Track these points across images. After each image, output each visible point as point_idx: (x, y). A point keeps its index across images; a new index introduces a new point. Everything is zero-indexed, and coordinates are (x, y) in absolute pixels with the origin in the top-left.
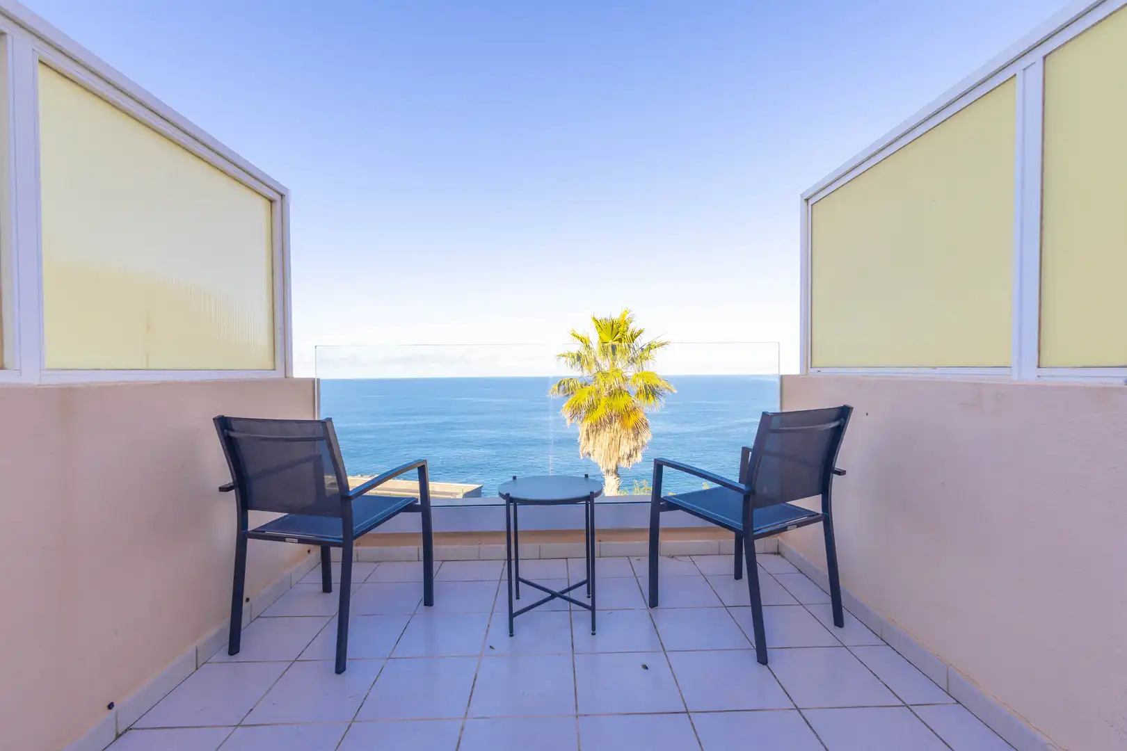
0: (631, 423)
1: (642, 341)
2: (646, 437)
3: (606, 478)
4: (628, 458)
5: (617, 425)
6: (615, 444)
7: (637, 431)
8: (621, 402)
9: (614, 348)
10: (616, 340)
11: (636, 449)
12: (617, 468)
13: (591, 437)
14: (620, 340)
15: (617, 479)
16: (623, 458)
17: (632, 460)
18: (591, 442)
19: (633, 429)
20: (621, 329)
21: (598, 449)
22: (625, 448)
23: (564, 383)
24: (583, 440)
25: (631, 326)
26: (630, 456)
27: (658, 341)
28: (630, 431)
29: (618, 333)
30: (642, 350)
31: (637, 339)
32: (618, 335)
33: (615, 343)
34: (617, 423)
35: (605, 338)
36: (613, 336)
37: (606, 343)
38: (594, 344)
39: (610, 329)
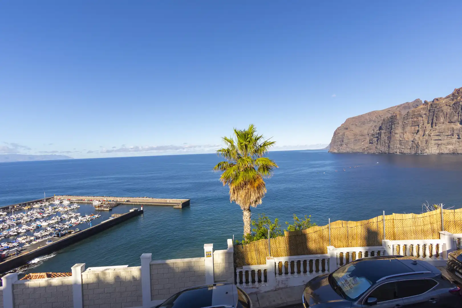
0: (256, 185)
1: (260, 142)
2: (264, 191)
3: (244, 212)
4: (255, 203)
5: (249, 186)
6: (248, 196)
7: (259, 188)
8: (251, 174)
9: (246, 146)
10: (247, 142)
11: (259, 198)
12: (249, 207)
13: (235, 192)
14: (249, 142)
15: (250, 212)
16: (253, 203)
17: (257, 203)
18: (236, 195)
19: (257, 188)
20: (249, 136)
21: (239, 198)
22: (253, 198)
23: (221, 165)
24: (231, 193)
25: (255, 134)
26: (256, 201)
27: (268, 141)
28: (256, 189)
29: (248, 138)
30: (261, 146)
31: (258, 141)
32: (248, 139)
33: (247, 143)
34: (249, 185)
35: (241, 141)
36: (246, 140)
37: (242, 143)
38: (236, 144)
39: (244, 136)
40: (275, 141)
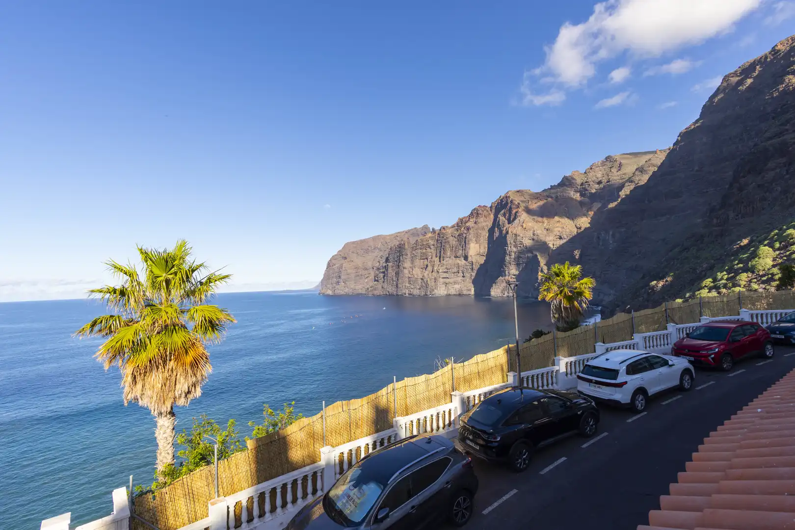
0: (189, 359)
1: (199, 276)
2: (208, 370)
3: (159, 421)
4: (186, 396)
5: (172, 364)
6: (169, 384)
7: (195, 364)
8: (178, 338)
9: (168, 282)
10: (171, 274)
11: (194, 385)
12: (172, 408)
13: (138, 379)
14: (176, 274)
15: (172, 418)
16: (180, 397)
17: (191, 397)
18: (139, 386)
19: (192, 366)
20: (176, 262)
21: (148, 392)
22: (182, 385)
23: (101, 322)
24: (127, 384)
25: (189, 260)
26: (189, 392)
27: (217, 274)
28: (188, 368)
29: (173, 267)
30: (201, 283)
31: (195, 273)
32: (173, 269)
33: (170, 277)
34: (172, 362)
35: (157, 272)
36: (168, 269)
37: (158, 277)
38: (143, 277)
39: (163, 262)
40: (231, 274)
